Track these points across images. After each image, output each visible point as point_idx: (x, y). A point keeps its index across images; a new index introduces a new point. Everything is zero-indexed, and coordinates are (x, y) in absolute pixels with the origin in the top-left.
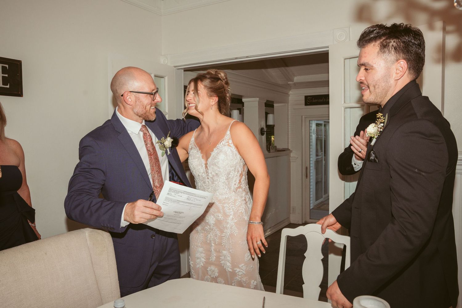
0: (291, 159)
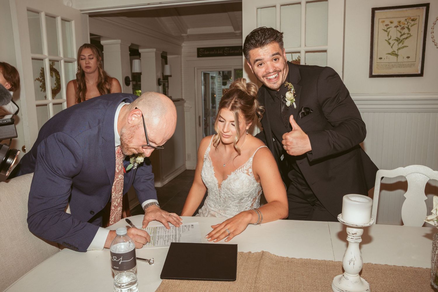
0: (185, 109)
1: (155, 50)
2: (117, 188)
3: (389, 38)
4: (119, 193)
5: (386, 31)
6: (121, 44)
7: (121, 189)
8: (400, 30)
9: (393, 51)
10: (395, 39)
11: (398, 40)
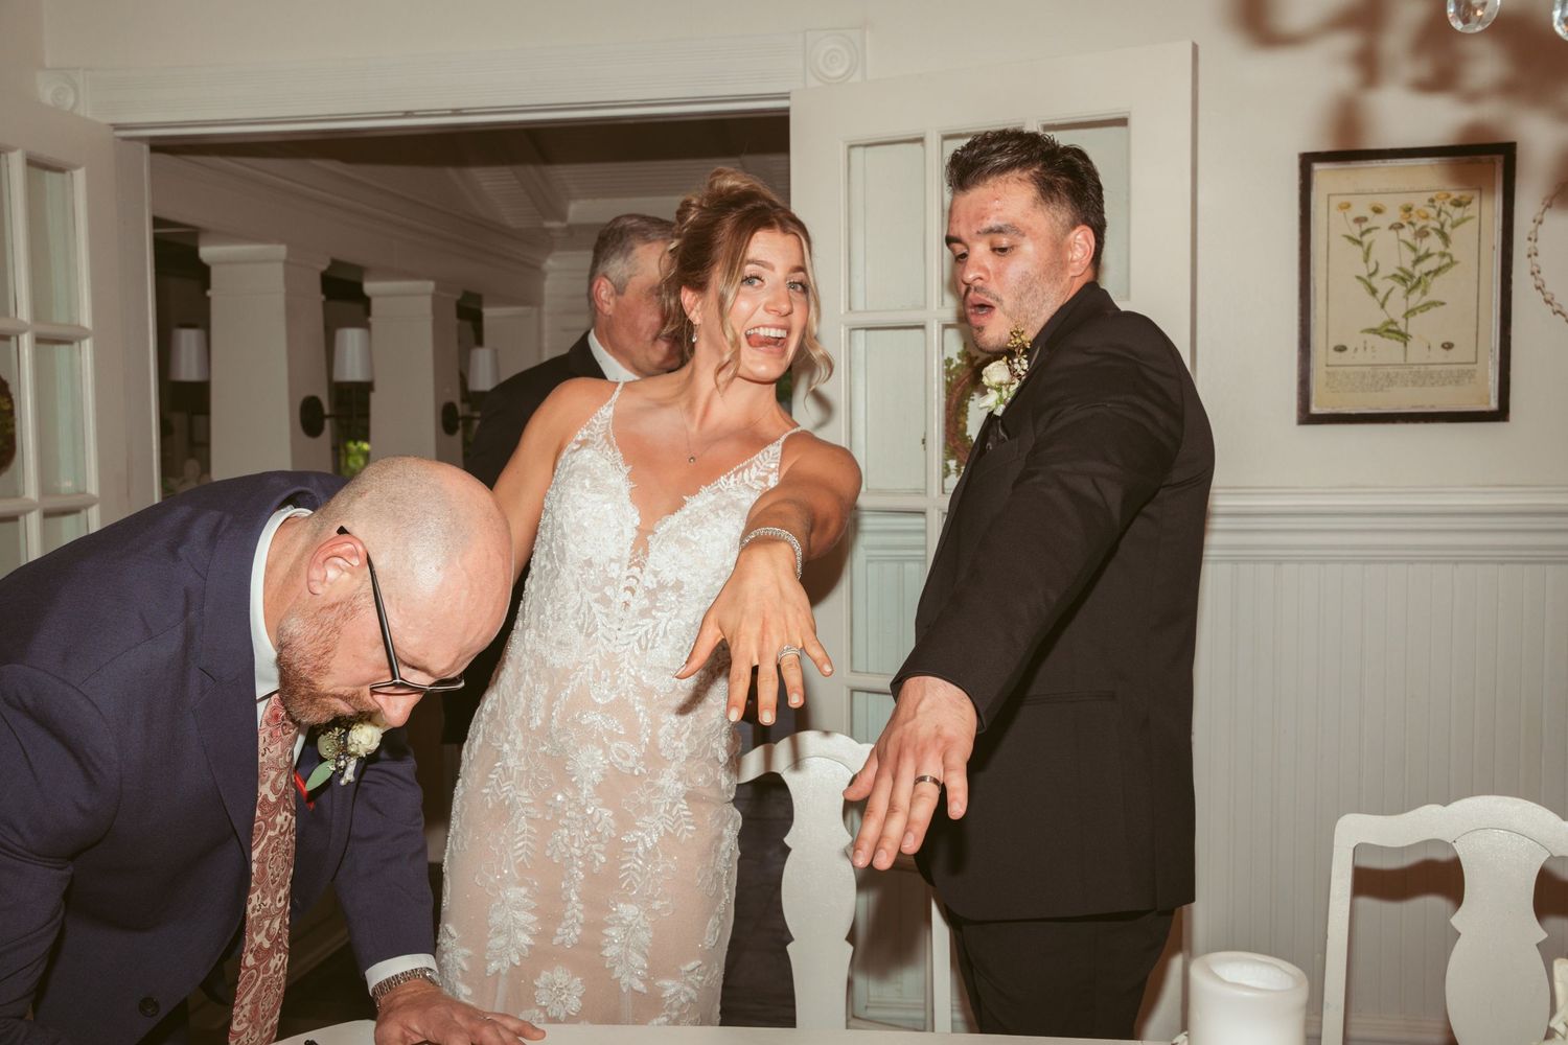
1: (430, 286)
2: (269, 871)
3: (1372, 271)
4: (277, 892)
5: (1360, 243)
6: (286, 263)
7: (286, 875)
8: (1410, 239)
9: (1386, 318)
10: (1395, 276)
11: (1406, 277)
